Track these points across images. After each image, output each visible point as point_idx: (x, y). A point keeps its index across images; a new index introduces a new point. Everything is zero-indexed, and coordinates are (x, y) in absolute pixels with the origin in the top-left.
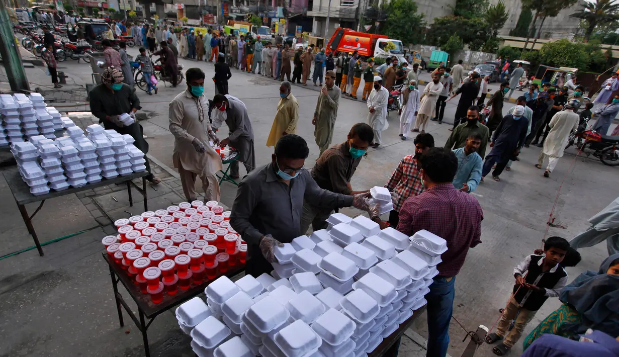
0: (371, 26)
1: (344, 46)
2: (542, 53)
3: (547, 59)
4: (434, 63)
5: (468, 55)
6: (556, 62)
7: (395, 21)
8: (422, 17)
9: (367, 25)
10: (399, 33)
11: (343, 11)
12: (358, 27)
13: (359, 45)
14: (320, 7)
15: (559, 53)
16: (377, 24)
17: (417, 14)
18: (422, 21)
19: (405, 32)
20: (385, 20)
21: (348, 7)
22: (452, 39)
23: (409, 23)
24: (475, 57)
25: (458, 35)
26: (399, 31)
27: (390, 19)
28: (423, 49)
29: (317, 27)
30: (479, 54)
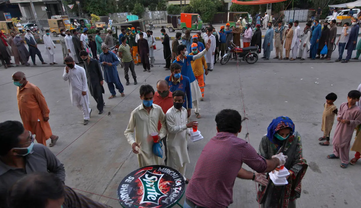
0: (74, 5)
2: (191, 5)
3: (195, 9)
5: (150, 14)
9: (70, 4)
12: (63, 7)
15: (200, 4)
16: (78, 3)
22: (136, 6)
24: (155, 15)
25: (139, 2)
28: (120, 15)
29: (26, 12)
30: (157, 13)
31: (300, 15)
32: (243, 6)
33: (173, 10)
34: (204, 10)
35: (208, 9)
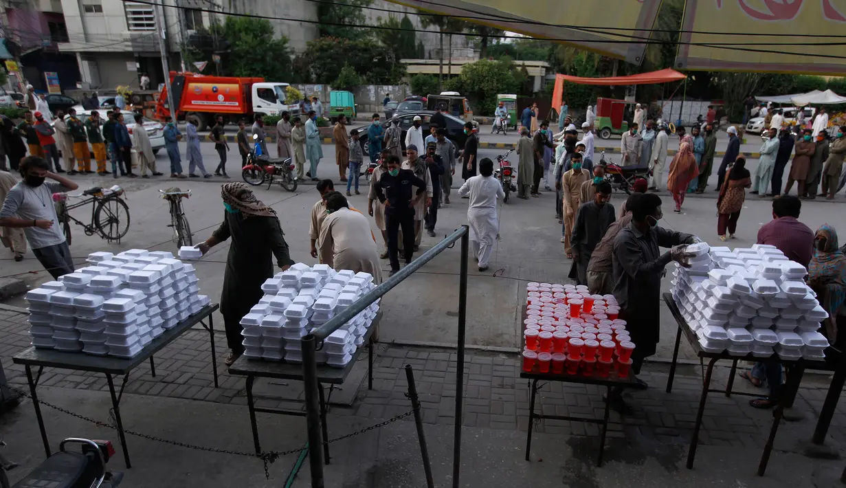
0: (206, 62)
1: (193, 102)
2: (464, 78)
3: (474, 87)
4: (337, 110)
5: (373, 91)
6: (485, 89)
7: (247, 52)
8: (284, 43)
9: (199, 60)
10: (258, 69)
11: (139, 40)
12: (183, 65)
13: (221, 97)
14: (86, 34)
15: (485, 77)
16: (217, 58)
17: (276, 37)
18: (286, 48)
19: (269, 68)
20: (229, 51)
21: (146, 32)
22: (344, 71)
23: (271, 53)
24: (382, 93)
25: (350, 65)
26: (258, 67)
27: (237, 48)
28: (304, 90)
29: (90, 71)
30: (387, 89)
31: (692, 113)
32: (575, 86)
33: (425, 86)
34: (492, 89)
35: (501, 87)
